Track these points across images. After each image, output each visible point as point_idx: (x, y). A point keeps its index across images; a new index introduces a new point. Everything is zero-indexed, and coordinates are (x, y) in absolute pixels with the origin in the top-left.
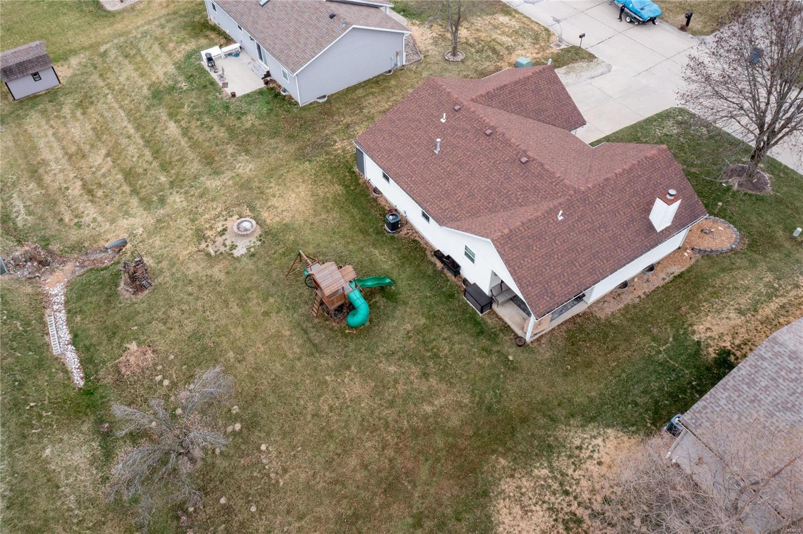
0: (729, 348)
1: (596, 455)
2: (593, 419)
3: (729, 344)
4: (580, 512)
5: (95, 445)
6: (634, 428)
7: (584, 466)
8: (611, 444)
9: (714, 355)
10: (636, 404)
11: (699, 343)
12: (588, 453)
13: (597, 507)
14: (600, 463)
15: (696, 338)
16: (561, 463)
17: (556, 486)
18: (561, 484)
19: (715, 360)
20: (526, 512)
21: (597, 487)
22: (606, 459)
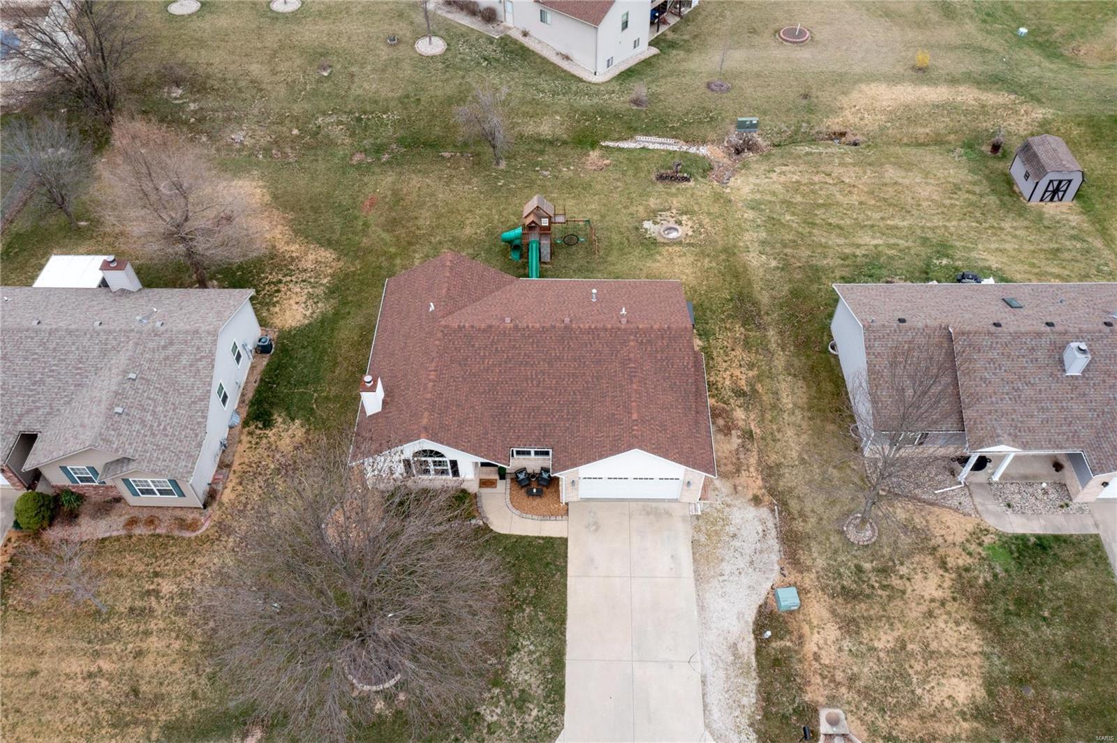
0: (267, 432)
1: (303, 305)
2: (322, 322)
3: (270, 434)
4: (288, 278)
5: (549, 137)
6: (293, 333)
7: (306, 296)
8: (299, 317)
9: (275, 417)
10: (303, 347)
11: (293, 420)
12: (308, 303)
13: (281, 286)
14: (297, 303)
15: (297, 422)
16: (320, 291)
17: (312, 280)
18: (310, 282)
19: (272, 415)
20: (317, 262)
21: (289, 293)
22: (295, 307)
